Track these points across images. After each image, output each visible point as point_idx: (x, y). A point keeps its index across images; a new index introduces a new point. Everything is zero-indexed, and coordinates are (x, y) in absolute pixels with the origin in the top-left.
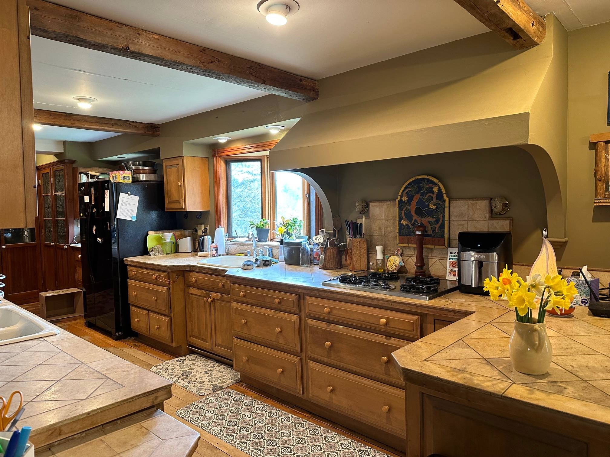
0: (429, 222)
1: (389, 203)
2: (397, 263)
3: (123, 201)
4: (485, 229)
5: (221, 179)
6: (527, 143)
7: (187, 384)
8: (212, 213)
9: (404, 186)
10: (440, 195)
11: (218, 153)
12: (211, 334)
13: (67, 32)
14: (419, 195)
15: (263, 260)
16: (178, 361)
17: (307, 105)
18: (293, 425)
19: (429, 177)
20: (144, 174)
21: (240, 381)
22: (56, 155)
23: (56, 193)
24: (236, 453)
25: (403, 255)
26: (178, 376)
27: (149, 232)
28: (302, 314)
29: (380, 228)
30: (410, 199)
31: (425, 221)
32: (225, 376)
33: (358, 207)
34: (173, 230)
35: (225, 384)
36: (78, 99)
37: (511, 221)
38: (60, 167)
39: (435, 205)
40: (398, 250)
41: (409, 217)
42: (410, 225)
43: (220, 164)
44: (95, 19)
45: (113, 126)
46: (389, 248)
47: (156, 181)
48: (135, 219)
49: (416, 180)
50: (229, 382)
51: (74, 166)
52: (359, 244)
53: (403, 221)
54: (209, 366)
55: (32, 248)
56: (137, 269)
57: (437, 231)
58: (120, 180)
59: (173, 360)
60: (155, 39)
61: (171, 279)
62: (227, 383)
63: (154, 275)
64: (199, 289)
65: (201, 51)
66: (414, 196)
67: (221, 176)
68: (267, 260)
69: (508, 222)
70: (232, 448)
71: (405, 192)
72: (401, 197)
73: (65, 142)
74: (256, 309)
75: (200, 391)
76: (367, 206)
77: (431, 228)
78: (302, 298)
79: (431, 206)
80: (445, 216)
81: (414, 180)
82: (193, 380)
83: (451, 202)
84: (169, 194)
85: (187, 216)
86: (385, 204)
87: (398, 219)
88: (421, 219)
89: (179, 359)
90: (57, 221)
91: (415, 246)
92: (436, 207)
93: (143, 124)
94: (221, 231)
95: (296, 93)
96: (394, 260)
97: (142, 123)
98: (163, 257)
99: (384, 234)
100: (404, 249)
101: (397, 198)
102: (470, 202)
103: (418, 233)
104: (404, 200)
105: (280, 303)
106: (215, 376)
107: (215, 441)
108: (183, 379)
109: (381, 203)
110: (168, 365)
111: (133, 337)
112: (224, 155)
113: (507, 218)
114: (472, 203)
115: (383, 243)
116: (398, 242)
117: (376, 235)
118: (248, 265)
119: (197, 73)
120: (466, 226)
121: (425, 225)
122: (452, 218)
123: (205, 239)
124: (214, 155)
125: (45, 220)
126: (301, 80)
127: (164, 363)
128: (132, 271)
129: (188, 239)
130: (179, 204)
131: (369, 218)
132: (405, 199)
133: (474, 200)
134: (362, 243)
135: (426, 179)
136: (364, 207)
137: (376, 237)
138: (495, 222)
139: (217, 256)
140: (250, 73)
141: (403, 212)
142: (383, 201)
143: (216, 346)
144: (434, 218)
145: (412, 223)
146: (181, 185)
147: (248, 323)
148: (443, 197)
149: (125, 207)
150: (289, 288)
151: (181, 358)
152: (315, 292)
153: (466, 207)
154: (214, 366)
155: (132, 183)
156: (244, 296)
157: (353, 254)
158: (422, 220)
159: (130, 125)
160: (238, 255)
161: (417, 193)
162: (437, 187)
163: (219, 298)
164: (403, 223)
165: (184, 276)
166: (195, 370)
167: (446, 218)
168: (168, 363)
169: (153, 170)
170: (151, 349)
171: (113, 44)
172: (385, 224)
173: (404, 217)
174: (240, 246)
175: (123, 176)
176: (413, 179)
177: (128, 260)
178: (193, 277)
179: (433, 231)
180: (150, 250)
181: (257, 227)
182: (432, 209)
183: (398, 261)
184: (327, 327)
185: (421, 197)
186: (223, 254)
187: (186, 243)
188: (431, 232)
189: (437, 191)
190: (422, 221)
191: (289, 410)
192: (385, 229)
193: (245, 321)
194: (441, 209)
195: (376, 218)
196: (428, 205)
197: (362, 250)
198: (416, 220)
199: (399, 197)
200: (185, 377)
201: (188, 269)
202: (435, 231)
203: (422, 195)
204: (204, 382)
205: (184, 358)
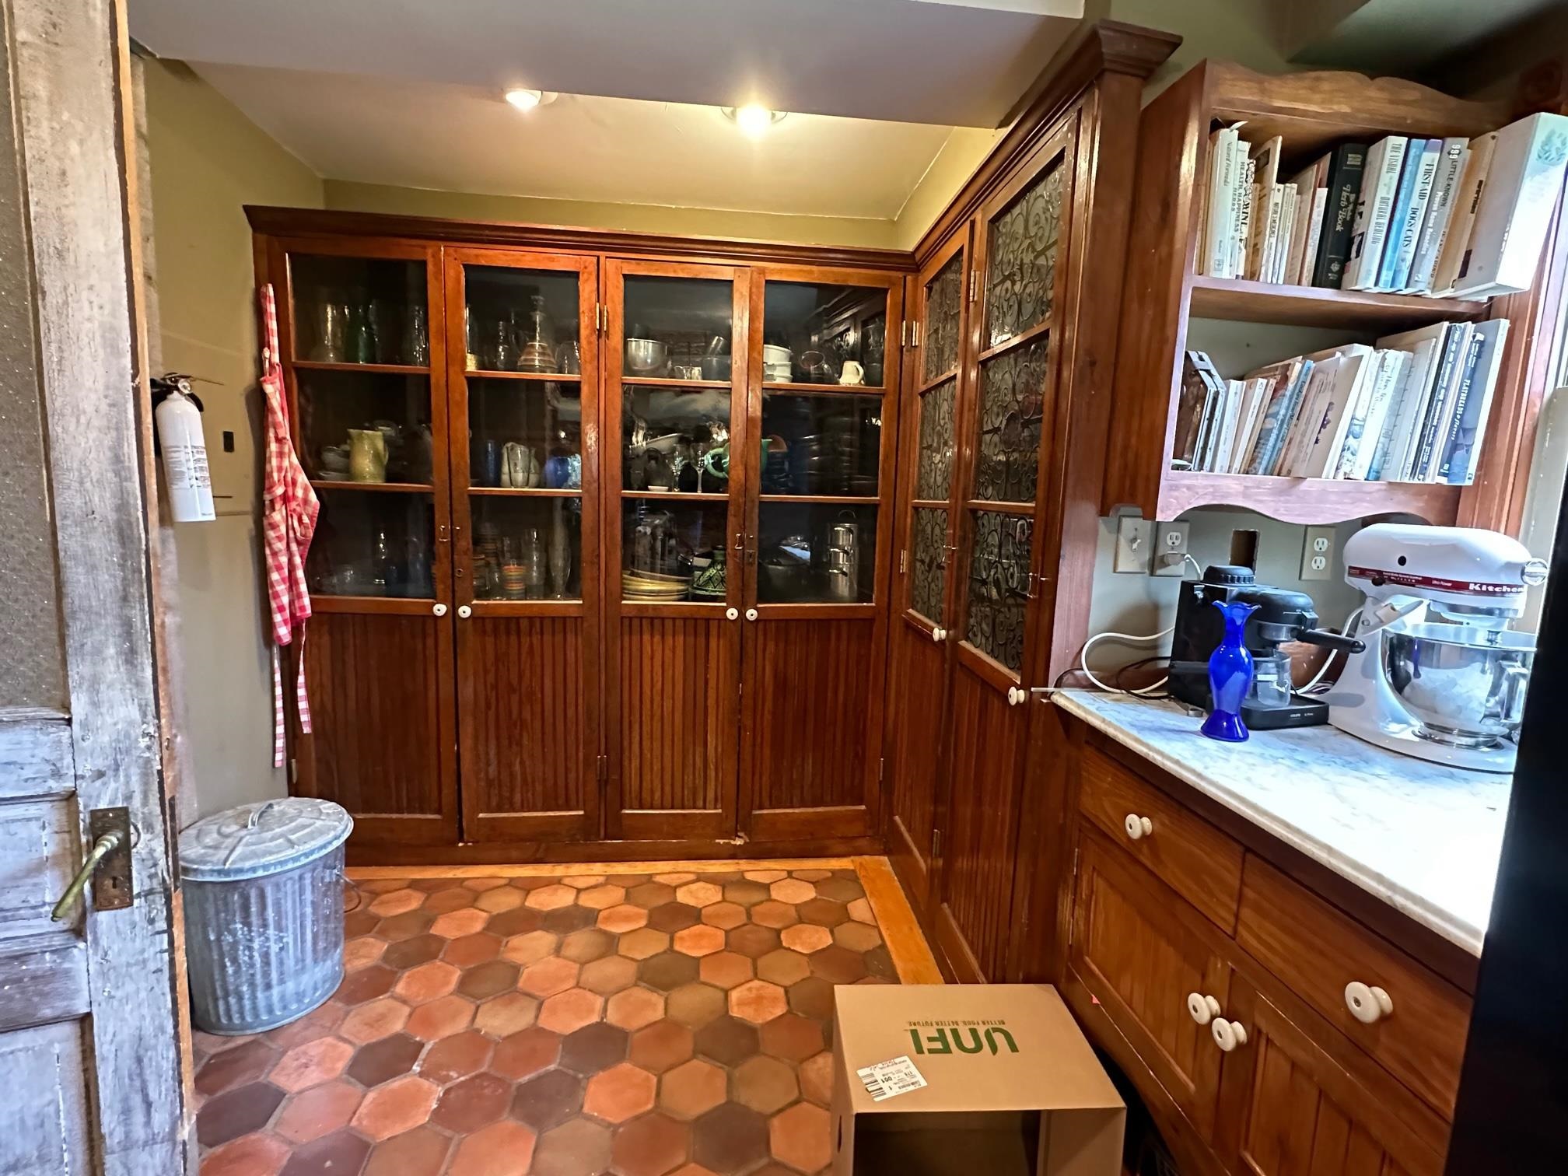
55: (861, 626)
90: (976, 519)
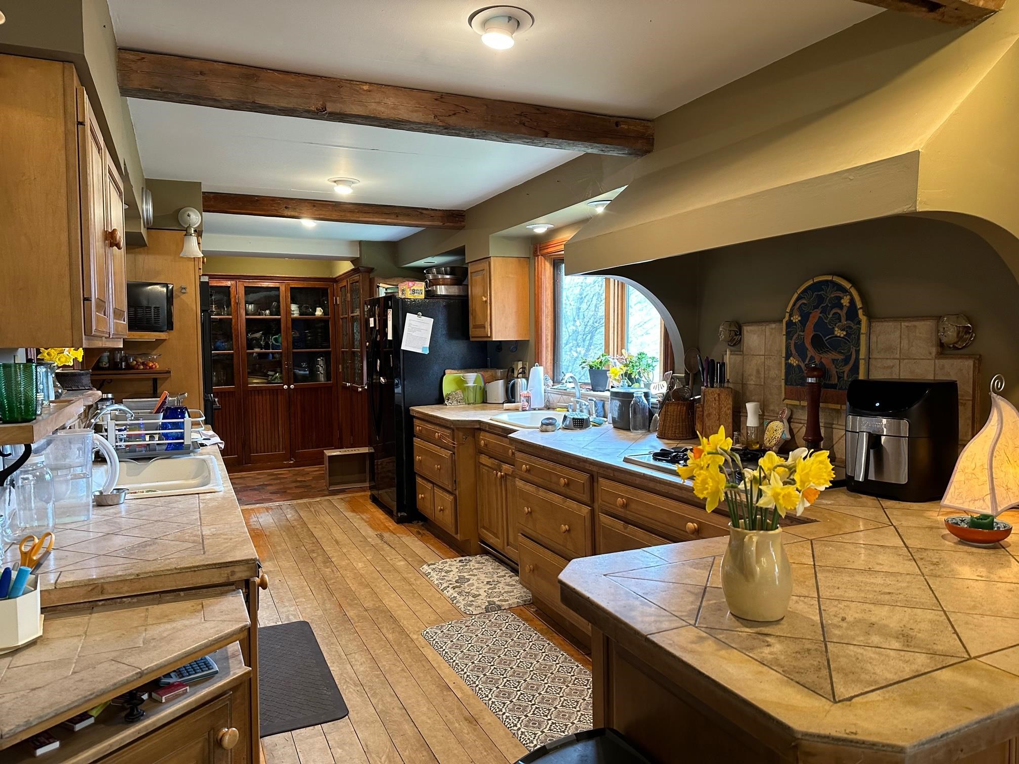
0: (833, 360)
1: (773, 326)
2: (778, 435)
3: (410, 324)
4: (930, 377)
5: (544, 291)
6: (914, 209)
7: (455, 595)
8: (532, 343)
9: (796, 296)
10: (852, 313)
11: (540, 250)
12: (503, 527)
13: (242, 98)
14: (819, 312)
15: (573, 419)
16: (460, 561)
17: (639, 161)
18: (572, 679)
19: (837, 279)
20: (443, 286)
21: (532, 603)
22: (354, 261)
23: (352, 315)
24: (472, 701)
25: (792, 420)
26: (450, 582)
27: (447, 371)
28: (596, 506)
29: (758, 372)
30: (805, 318)
31: (827, 359)
32: (513, 591)
33: (723, 333)
34: (481, 369)
35: (507, 603)
36: (335, 182)
37: (977, 362)
38: (356, 277)
39: (843, 330)
40: (783, 412)
41: (801, 352)
42: (803, 366)
43: (543, 266)
44: (279, 75)
45: (397, 216)
46: (772, 408)
47: (458, 296)
48: (427, 352)
49: (814, 284)
50: (513, 601)
51: (371, 275)
52: (717, 398)
53: (791, 358)
54: (499, 575)
55: (327, 389)
56: (423, 423)
57: (845, 378)
58: (409, 295)
59: (455, 559)
60: (364, 90)
61: (455, 440)
62: (510, 602)
63: (438, 433)
64: (491, 457)
65: (436, 100)
66: (811, 313)
67: (544, 286)
68: (579, 419)
69: (970, 363)
70: (471, 692)
71: (798, 305)
72: (791, 316)
73: (361, 243)
74: (542, 493)
75: (468, 608)
76: (739, 332)
77: (837, 372)
78: (595, 480)
79: (839, 333)
80: (859, 350)
81: (812, 284)
82: (466, 591)
83: (873, 324)
84: (474, 315)
85: (501, 348)
86: (767, 327)
87: (784, 355)
88: (821, 356)
89: (463, 558)
90: (354, 353)
91: (805, 403)
92: (845, 333)
93: (440, 212)
94: (539, 373)
95: (608, 146)
96: (775, 428)
97: (440, 210)
98: (463, 408)
99: (764, 383)
100: (795, 410)
101: (784, 318)
102: (904, 324)
103: (810, 380)
104: (794, 321)
105: (567, 485)
106: (498, 590)
107: (452, 679)
108: (454, 588)
109: (760, 327)
110: (445, 565)
111: (422, 521)
112: (548, 253)
113: (969, 356)
114: (907, 327)
115: (762, 399)
116: (783, 397)
117: (752, 382)
118: (547, 424)
119: (437, 133)
120: (896, 370)
121: (827, 367)
122: (874, 355)
123: (517, 384)
124: (535, 255)
125: (343, 352)
126: (617, 124)
127: (441, 562)
128: (418, 426)
129: (501, 382)
130: (483, 329)
131: (741, 353)
132: (796, 318)
133: (910, 321)
134: (723, 396)
135: (831, 281)
136: (733, 333)
137: (751, 388)
138: (946, 363)
139: (529, 410)
140: (520, 123)
141: (793, 342)
142: (763, 323)
143: (508, 545)
144: (842, 353)
145: (807, 362)
146: (486, 301)
147: (533, 513)
148: (857, 315)
149: (414, 334)
150: (578, 463)
151: (467, 558)
152: (609, 471)
153: (898, 333)
154: (505, 576)
155: (425, 298)
156: (528, 471)
157: (705, 414)
158: (821, 358)
159: (422, 213)
160: (558, 409)
161: (816, 307)
162: (848, 297)
163: (510, 473)
164: (792, 363)
165: (474, 437)
166: (475, 578)
167: (863, 354)
168: (446, 562)
169: (456, 280)
170: (436, 540)
171: (303, 105)
172: (766, 362)
173: (794, 352)
174: (564, 397)
175: (412, 288)
176: (811, 282)
177: (413, 410)
178: (484, 439)
179: (839, 378)
180: (446, 396)
181: (591, 367)
182: (840, 337)
183: (780, 431)
184: (623, 530)
185: (821, 315)
186: (540, 407)
187: (498, 388)
188: (836, 379)
189: (848, 305)
190: (822, 360)
191: (580, 657)
192: (767, 372)
193: (529, 509)
194: (853, 336)
195: (752, 353)
196: (833, 332)
197: (724, 409)
198: (812, 358)
199: (787, 315)
200: (458, 584)
201: (478, 426)
202: (843, 377)
203: (824, 311)
204: (479, 595)
205: (471, 558)
